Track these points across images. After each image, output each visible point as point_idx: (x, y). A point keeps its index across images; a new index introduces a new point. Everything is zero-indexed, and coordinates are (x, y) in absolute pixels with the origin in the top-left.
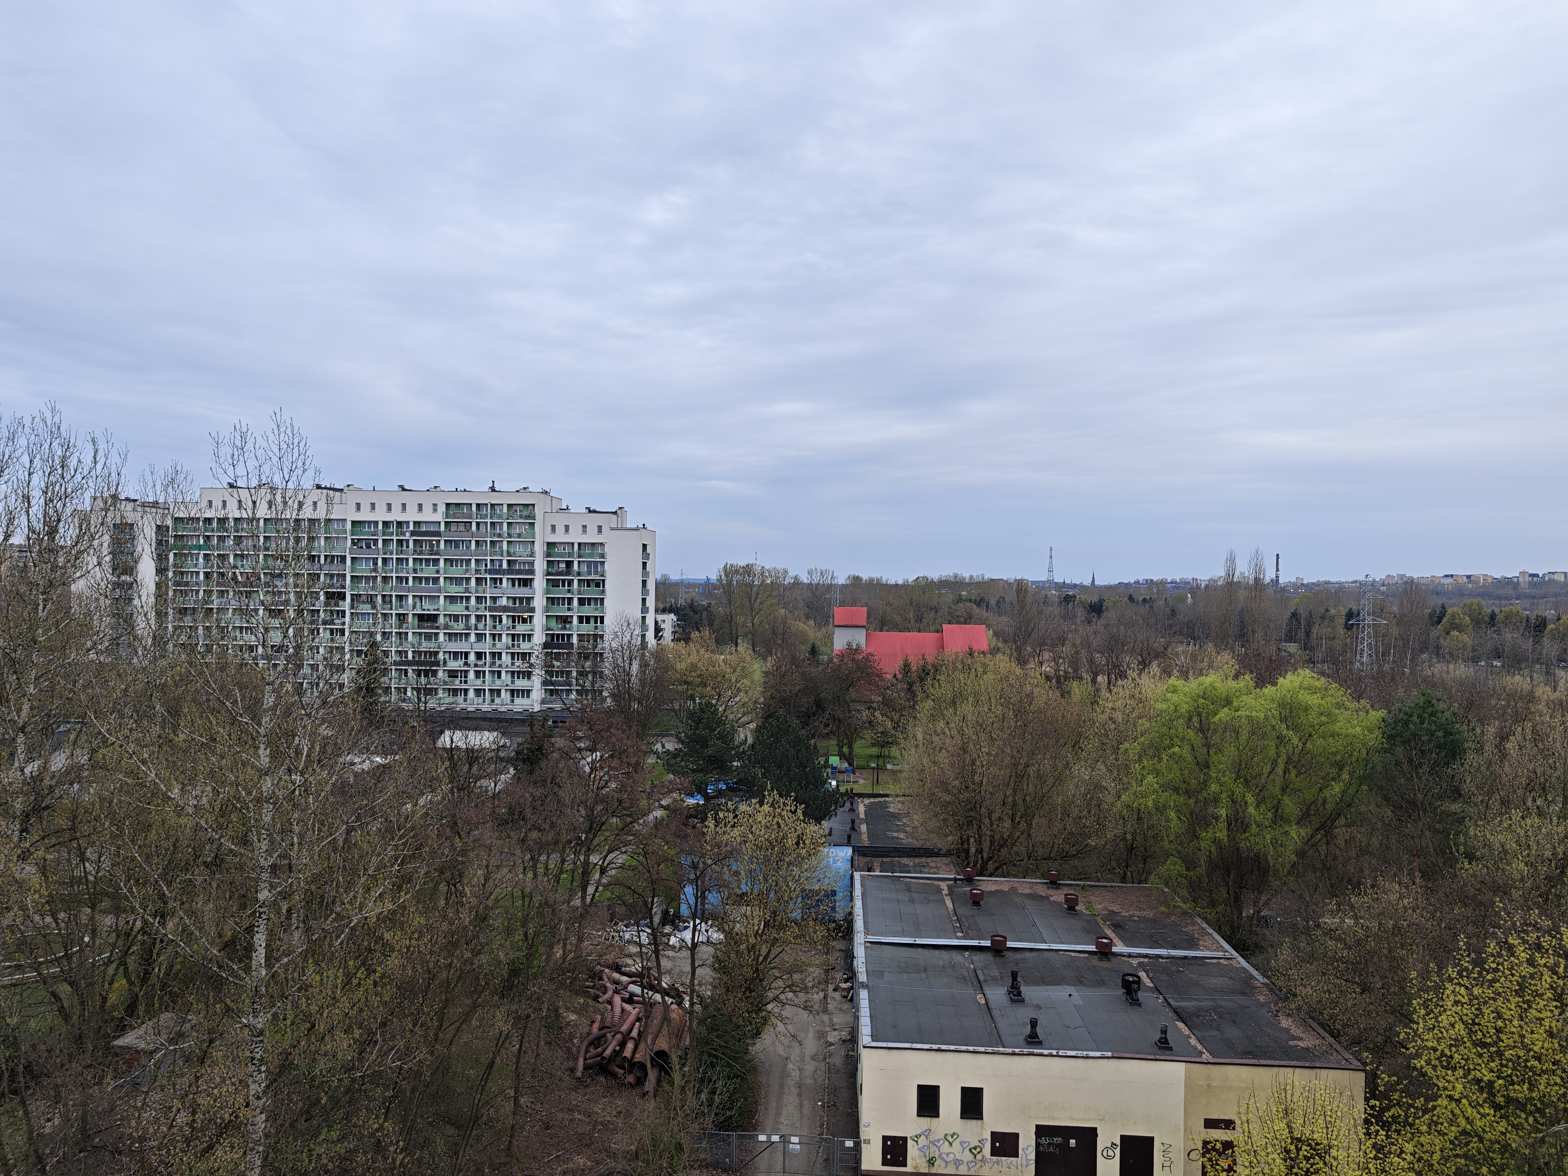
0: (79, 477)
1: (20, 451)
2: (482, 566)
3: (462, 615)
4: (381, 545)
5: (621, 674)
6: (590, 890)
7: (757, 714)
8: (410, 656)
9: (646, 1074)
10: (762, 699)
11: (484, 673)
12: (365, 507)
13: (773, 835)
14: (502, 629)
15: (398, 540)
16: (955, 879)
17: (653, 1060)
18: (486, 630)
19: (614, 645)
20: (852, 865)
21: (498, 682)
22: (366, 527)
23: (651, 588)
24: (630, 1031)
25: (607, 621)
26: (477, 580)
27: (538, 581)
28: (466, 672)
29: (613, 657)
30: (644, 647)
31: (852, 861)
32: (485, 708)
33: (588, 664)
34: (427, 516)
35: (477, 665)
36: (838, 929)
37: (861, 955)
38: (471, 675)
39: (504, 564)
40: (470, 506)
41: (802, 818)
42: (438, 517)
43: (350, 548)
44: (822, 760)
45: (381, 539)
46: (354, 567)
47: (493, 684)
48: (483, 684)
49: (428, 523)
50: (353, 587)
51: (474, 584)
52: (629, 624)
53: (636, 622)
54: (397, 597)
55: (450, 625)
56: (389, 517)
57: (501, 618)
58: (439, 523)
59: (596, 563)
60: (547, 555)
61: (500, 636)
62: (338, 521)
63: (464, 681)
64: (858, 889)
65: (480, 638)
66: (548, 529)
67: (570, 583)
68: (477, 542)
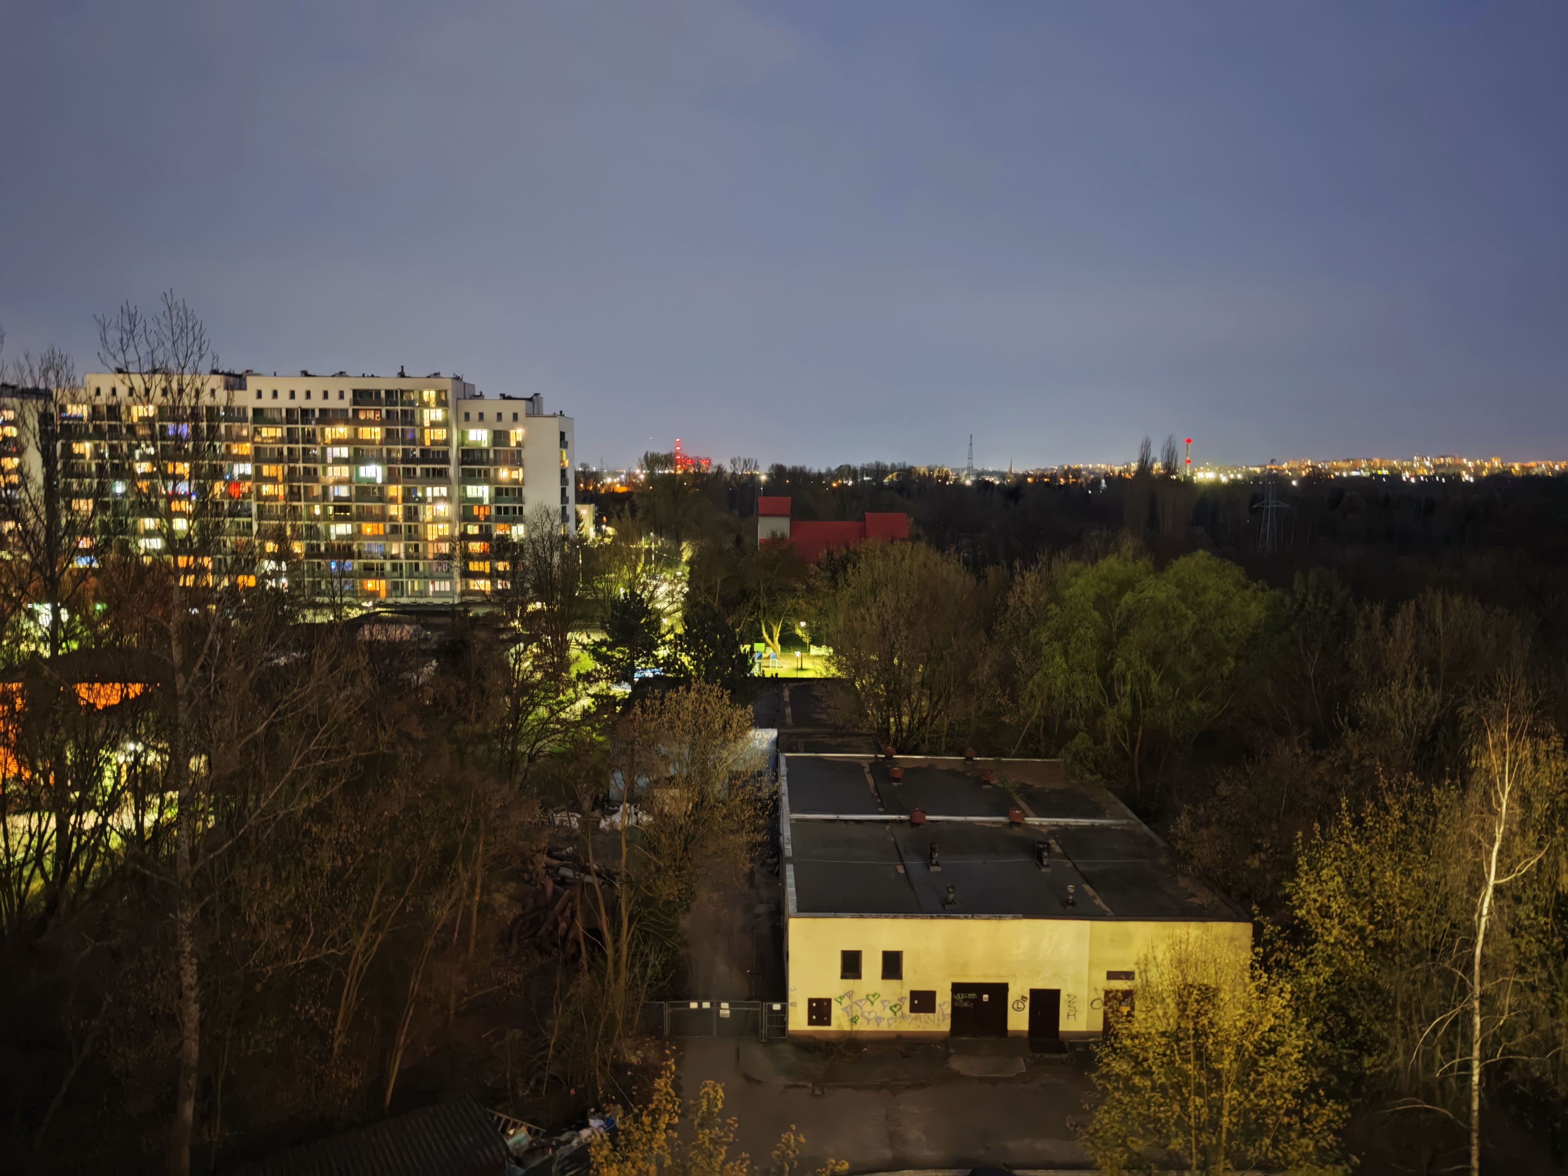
2: (394, 455)
3: (376, 506)
4: (285, 434)
5: (542, 565)
6: (519, 778)
7: (683, 603)
8: (323, 548)
9: (579, 951)
10: (687, 589)
11: (401, 565)
12: (267, 394)
13: (700, 721)
14: (417, 520)
15: (303, 429)
16: (876, 757)
17: (585, 937)
18: (401, 521)
19: (534, 536)
20: (777, 746)
21: (416, 574)
22: (269, 415)
23: (571, 477)
24: (563, 911)
25: (526, 511)
26: (390, 469)
27: (453, 470)
28: (382, 565)
29: (534, 548)
30: (565, 538)
31: (777, 742)
32: (404, 600)
33: (508, 555)
34: (333, 403)
35: (393, 557)
36: (764, 807)
37: (786, 831)
38: (388, 567)
39: (417, 453)
40: (378, 393)
41: (728, 703)
42: (346, 404)
43: (253, 437)
44: (748, 647)
45: (285, 427)
46: (259, 457)
47: (411, 576)
48: (401, 576)
49: (335, 411)
50: (259, 477)
51: (386, 474)
52: (548, 515)
53: (556, 512)
54: (305, 488)
55: (362, 517)
56: (292, 404)
57: (416, 509)
58: (347, 410)
59: (512, 452)
60: (462, 443)
61: (416, 527)
62: (239, 409)
63: (380, 574)
64: (783, 769)
65: (395, 529)
66: (462, 416)
67: (487, 473)
68: (388, 431)
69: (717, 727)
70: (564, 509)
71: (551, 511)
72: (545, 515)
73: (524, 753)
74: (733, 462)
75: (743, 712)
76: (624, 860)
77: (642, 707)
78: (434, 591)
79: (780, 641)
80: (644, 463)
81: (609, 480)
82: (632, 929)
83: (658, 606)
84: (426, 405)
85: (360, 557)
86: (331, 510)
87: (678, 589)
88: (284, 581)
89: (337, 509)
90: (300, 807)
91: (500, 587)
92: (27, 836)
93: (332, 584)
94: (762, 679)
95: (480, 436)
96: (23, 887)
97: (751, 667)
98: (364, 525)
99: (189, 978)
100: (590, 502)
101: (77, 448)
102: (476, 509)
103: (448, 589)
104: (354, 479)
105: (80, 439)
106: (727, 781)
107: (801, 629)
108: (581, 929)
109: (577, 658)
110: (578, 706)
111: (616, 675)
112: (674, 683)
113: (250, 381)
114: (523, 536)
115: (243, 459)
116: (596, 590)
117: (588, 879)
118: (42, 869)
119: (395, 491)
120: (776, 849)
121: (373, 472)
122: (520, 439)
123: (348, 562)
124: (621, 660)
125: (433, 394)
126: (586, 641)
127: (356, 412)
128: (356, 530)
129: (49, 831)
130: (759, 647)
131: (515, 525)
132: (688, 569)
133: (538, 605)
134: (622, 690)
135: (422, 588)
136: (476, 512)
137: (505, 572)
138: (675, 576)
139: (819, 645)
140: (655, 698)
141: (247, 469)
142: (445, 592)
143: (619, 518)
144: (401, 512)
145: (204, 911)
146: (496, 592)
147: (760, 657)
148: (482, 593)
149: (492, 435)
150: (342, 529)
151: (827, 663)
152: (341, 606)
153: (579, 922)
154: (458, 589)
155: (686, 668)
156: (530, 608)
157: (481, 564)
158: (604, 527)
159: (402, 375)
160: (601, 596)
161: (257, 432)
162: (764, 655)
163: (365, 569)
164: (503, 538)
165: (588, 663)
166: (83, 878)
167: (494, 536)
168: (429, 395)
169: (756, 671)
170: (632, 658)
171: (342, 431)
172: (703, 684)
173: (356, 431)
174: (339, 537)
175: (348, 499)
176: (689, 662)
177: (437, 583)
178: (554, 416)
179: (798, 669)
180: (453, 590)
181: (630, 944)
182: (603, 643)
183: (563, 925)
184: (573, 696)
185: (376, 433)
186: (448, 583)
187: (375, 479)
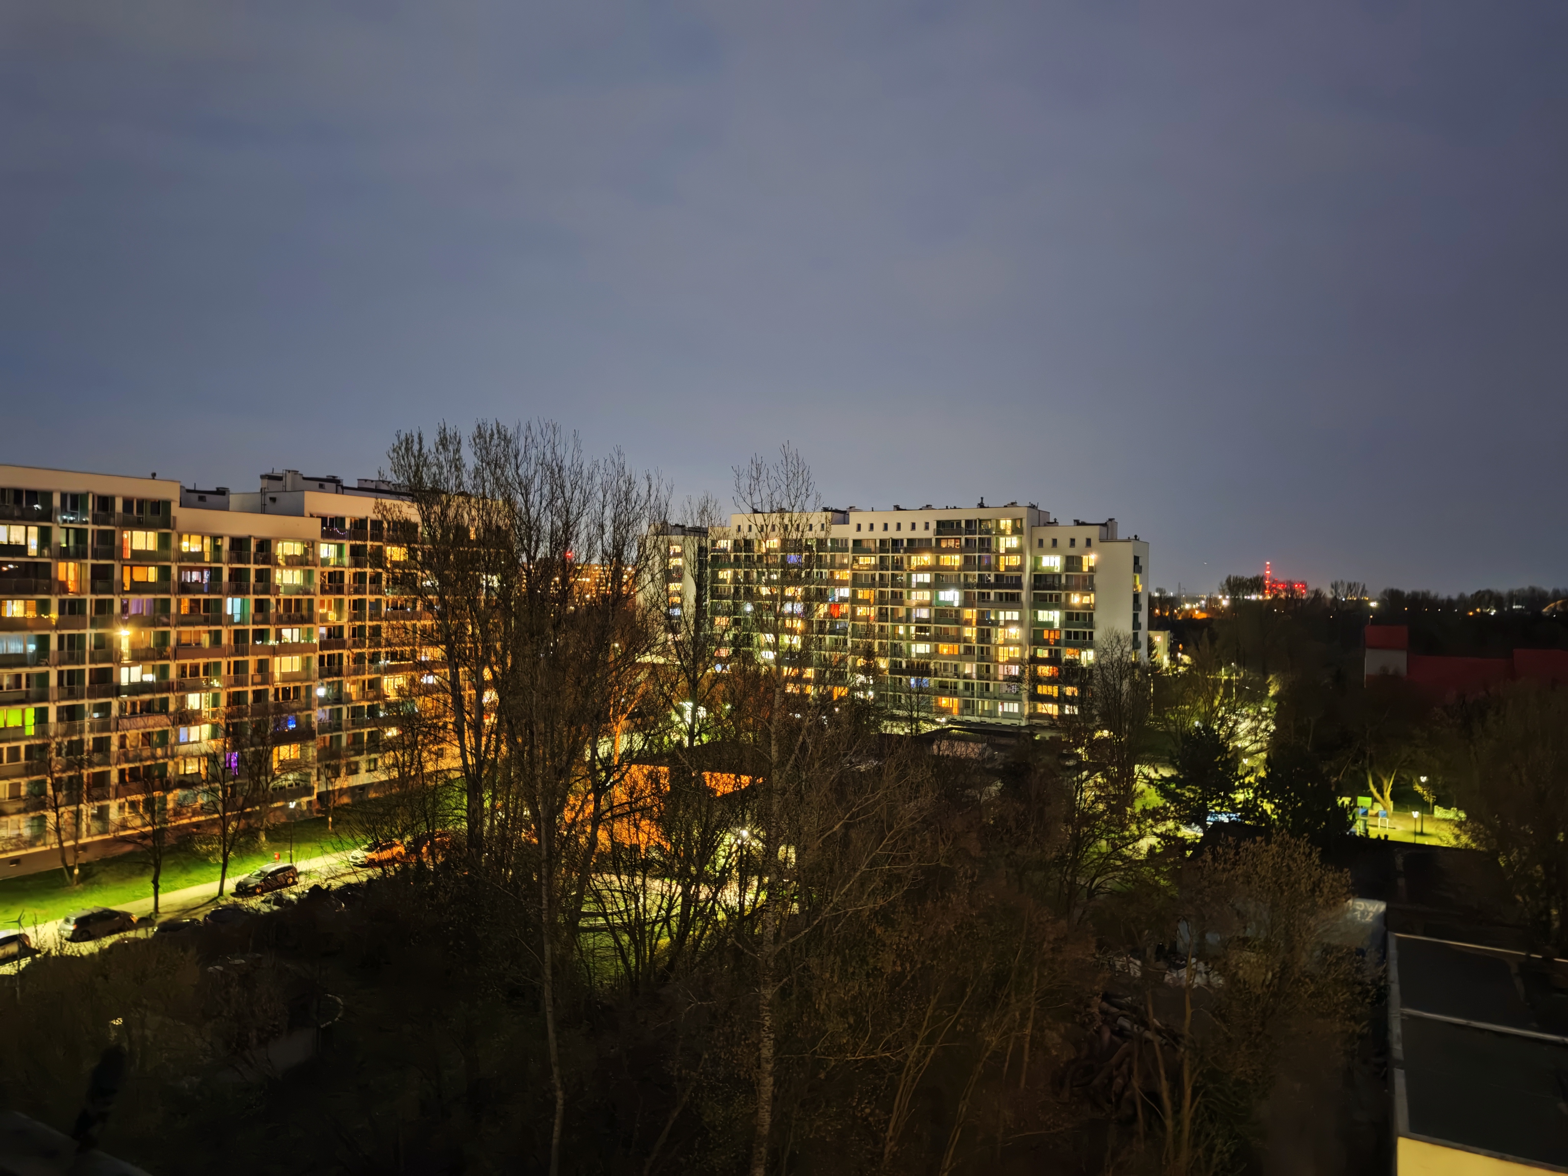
0: (638, 508)
1: (597, 488)
2: (970, 580)
3: (952, 628)
4: (878, 562)
5: (1111, 694)
6: (1077, 912)
7: (1269, 743)
8: (904, 665)
9: (1135, 1114)
10: (1272, 728)
11: (973, 684)
12: (865, 527)
13: (1283, 880)
14: (989, 643)
15: (893, 557)
16: (1528, 957)
17: (1143, 1101)
18: (974, 644)
19: (1103, 662)
20: (1386, 924)
21: (986, 694)
22: (865, 545)
23: (1144, 602)
24: (1119, 1066)
25: (1096, 636)
26: (966, 593)
27: (1025, 595)
28: (956, 683)
29: (1103, 675)
30: (1135, 665)
31: (1385, 918)
32: (975, 719)
33: (1075, 680)
34: (920, 533)
35: (966, 677)
36: (1365, 993)
37: (1396, 1028)
38: (961, 686)
39: (992, 579)
40: (959, 523)
41: (1317, 862)
42: (930, 534)
43: (852, 565)
44: (1347, 800)
45: (878, 556)
46: (856, 582)
47: (981, 696)
48: (972, 696)
49: (920, 540)
50: (854, 600)
51: (963, 598)
52: (1119, 641)
53: (1126, 638)
54: (892, 609)
55: (939, 638)
56: (886, 535)
57: (988, 631)
58: (930, 540)
59: (1084, 578)
60: (1035, 568)
61: (988, 649)
62: (842, 540)
63: (953, 692)
64: (1393, 951)
65: (969, 650)
66: (1036, 543)
67: (1058, 597)
68: (966, 557)
69: (1303, 889)
70: (1135, 635)
71: (1121, 637)
72: (1115, 641)
73: (1083, 886)
74: (1335, 587)
75: (1337, 875)
76: (1187, 1021)
77: (1213, 854)
78: (1003, 712)
79: (1392, 797)
80: (1226, 587)
81: (1187, 606)
82: (1196, 1104)
83: (1239, 744)
84: (1002, 533)
85: (936, 675)
86: (913, 629)
87: (1263, 726)
88: (871, 693)
89: (919, 629)
90: (867, 906)
91: (1067, 712)
92: (660, 897)
93: (910, 698)
94: (1365, 839)
95: (1052, 562)
96: (654, 941)
97: (1354, 822)
98: (941, 645)
99: (767, 1052)
100: (1164, 630)
101: (722, 575)
102: (1046, 633)
103: (1016, 710)
104: (934, 602)
105: (724, 567)
106: (1318, 953)
107: (1421, 784)
108: (1138, 1090)
109: (1143, 792)
110: (1145, 844)
111: (1185, 816)
112: (1252, 832)
113: (852, 515)
114: (1093, 662)
115: (842, 584)
116: (1167, 721)
117: (1148, 1035)
118: (670, 930)
119: (970, 614)
120: (1384, 1048)
121: (951, 596)
122: (1092, 564)
123: (926, 679)
124: (1193, 799)
125: (1009, 522)
126: (1153, 775)
127: (938, 541)
128: (933, 650)
129: (677, 895)
130: (1364, 801)
131: (1085, 650)
132: (1274, 705)
133: (1106, 733)
134: (1191, 833)
135: (992, 708)
136: (1046, 636)
137: (1073, 696)
138: (1259, 712)
139: (1447, 807)
140: (1229, 846)
141: (845, 592)
142: (1013, 713)
143: (1197, 645)
144: (974, 635)
145: (782, 989)
146: (1062, 716)
147: (1365, 814)
148: (1049, 717)
149: (1064, 561)
150: (922, 648)
151: (1457, 831)
152: (917, 720)
153: (1136, 1083)
154: (1026, 711)
155: (1268, 817)
156: (1098, 734)
157: (1050, 688)
158: (1179, 655)
159: (981, 506)
160: (1173, 728)
161: (855, 560)
162: (1370, 812)
163: (940, 687)
164: (1073, 663)
165: (1154, 799)
166: (697, 941)
167: (1063, 660)
168: (1006, 524)
169: (1358, 829)
170: (1205, 799)
171: (927, 559)
172: (1287, 837)
173: (938, 559)
174: (919, 655)
175: (928, 621)
176: (1273, 811)
177: (1006, 704)
178: (1129, 540)
179: (1416, 834)
180: (1021, 713)
181: (1193, 1121)
182: (1172, 779)
183: (1119, 1080)
184: (1137, 833)
185: (955, 560)
186: (1016, 705)
187: (953, 602)
